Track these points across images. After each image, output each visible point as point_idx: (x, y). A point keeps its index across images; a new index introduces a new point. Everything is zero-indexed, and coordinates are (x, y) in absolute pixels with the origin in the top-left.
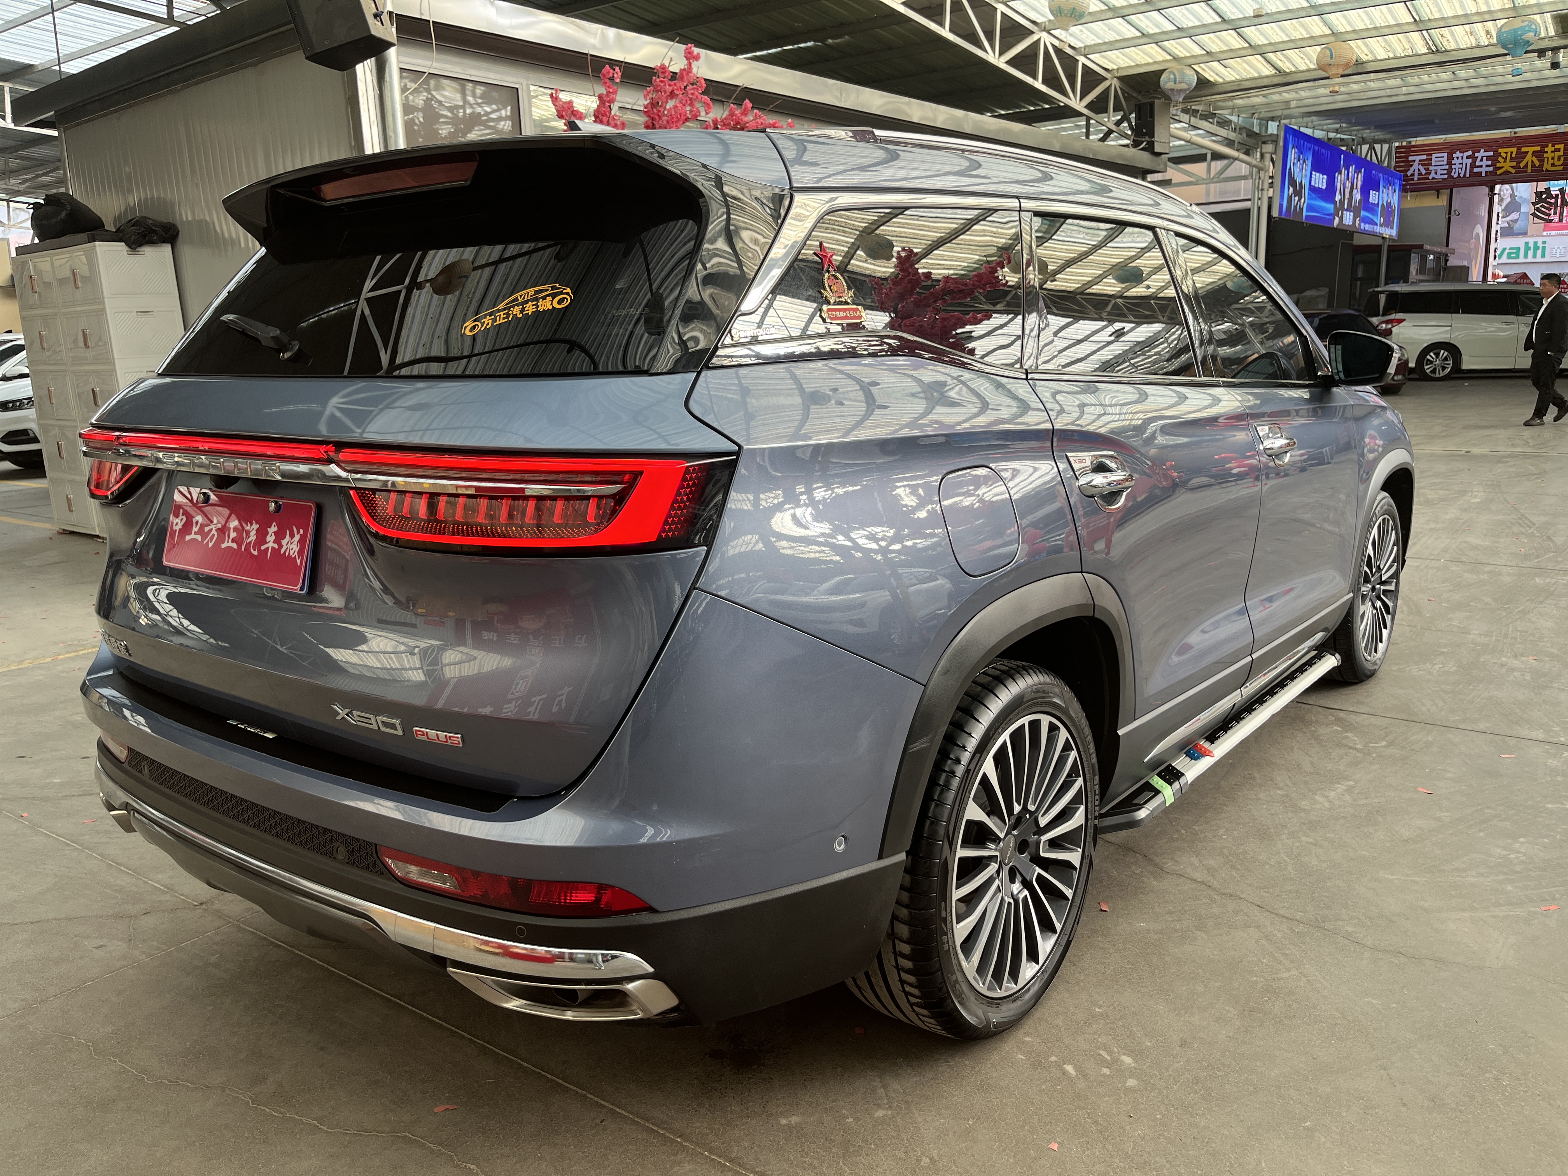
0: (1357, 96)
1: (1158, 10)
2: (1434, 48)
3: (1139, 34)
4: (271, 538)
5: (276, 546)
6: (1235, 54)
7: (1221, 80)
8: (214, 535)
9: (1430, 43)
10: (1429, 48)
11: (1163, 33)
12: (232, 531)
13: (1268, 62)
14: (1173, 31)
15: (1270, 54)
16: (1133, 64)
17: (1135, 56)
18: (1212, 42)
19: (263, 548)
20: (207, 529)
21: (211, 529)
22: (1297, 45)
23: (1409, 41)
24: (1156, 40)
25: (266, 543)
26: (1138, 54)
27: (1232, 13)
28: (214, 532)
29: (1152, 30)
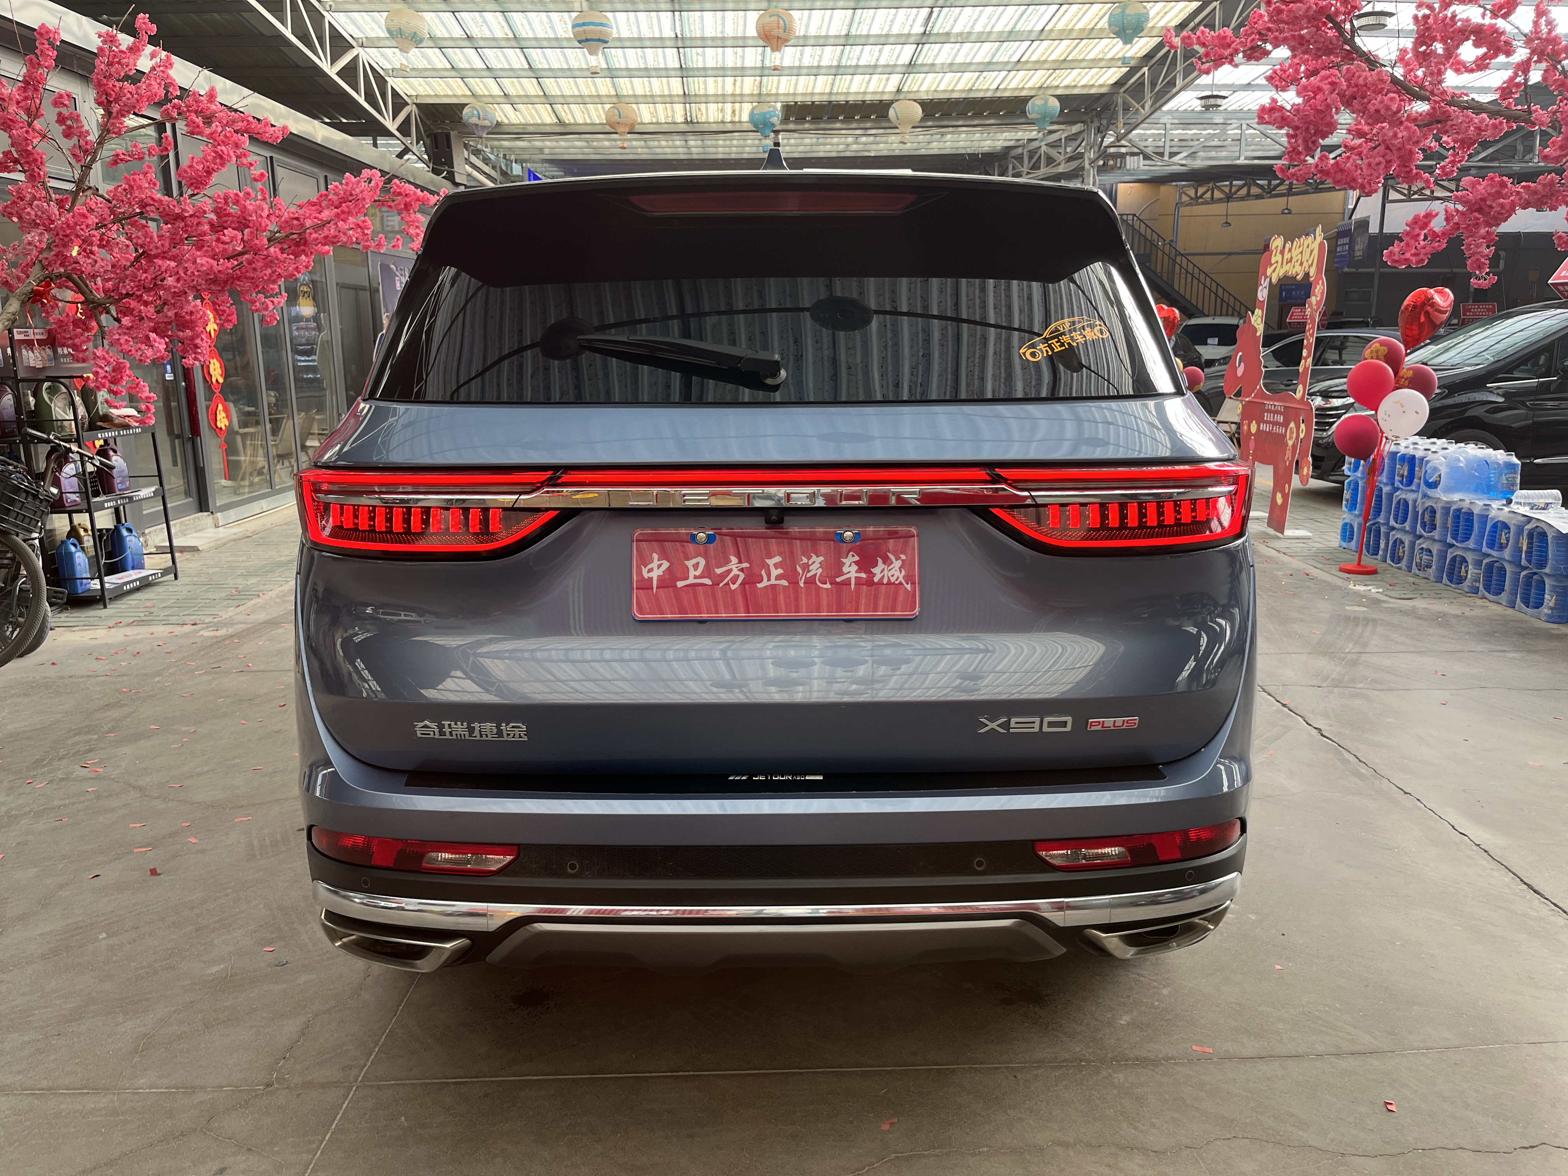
0: (600, 151)
1: (476, 48)
2: (689, 119)
3: (449, 66)
6: (528, 100)
7: (506, 121)
9: (688, 114)
10: (686, 119)
11: (473, 69)
13: (554, 112)
14: (482, 70)
15: (559, 106)
16: (432, 93)
17: (436, 87)
18: (512, 86)
22: (581, 100)
23: (673, 111)
24: (462, 75)
26: (440, 85)
27: (540, 63)
29: (463, 65)
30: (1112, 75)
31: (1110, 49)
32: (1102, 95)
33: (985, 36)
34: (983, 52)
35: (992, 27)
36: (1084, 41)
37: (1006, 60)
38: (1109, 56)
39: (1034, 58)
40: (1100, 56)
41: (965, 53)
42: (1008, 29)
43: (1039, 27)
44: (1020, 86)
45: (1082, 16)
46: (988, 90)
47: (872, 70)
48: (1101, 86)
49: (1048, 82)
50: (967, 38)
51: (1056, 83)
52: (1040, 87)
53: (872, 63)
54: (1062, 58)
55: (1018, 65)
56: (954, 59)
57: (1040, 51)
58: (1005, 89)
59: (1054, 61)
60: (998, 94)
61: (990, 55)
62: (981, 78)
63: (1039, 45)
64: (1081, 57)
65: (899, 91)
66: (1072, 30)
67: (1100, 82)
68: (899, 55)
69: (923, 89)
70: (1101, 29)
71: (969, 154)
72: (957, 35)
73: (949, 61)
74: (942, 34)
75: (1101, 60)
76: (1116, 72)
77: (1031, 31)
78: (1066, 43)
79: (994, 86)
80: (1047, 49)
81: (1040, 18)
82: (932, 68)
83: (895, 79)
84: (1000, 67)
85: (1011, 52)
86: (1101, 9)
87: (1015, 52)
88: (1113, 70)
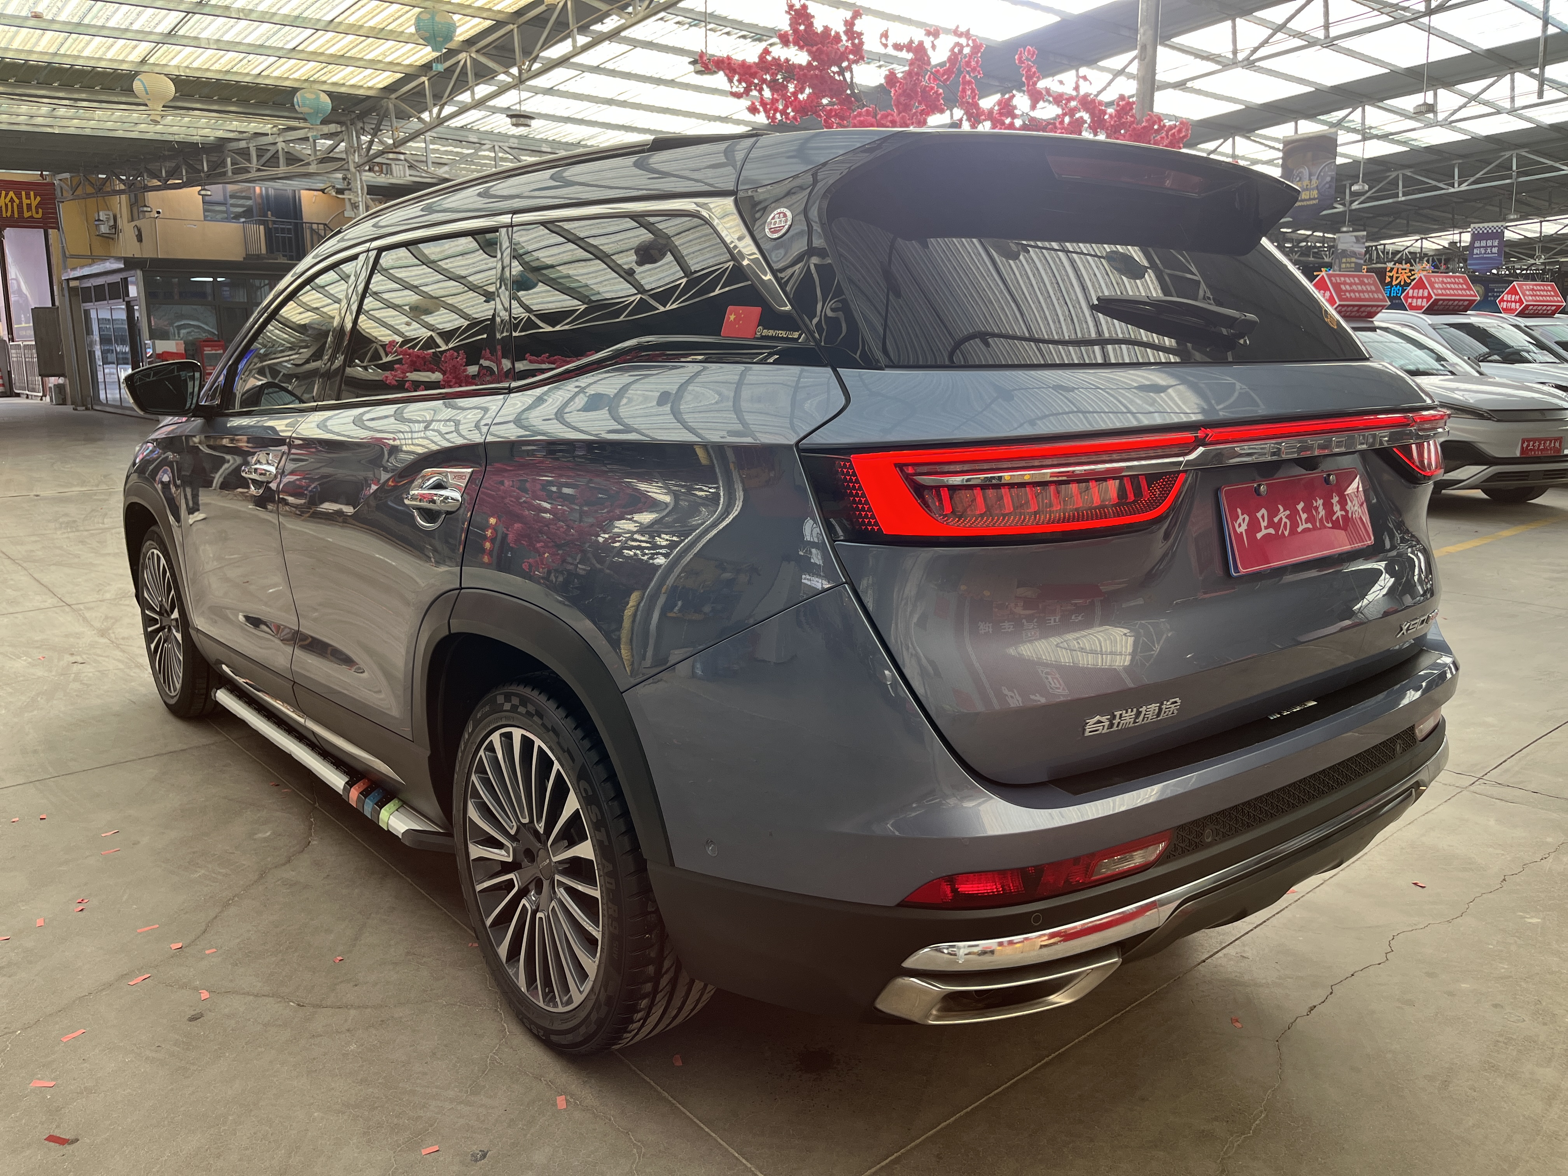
4: (1337, 508)
5: (1343, 513)
8: (1286, 523)
12: (1301, 513)
19: (1334, 518)
20: (1276, 520)
21: (1281, 518)
25: (1335, 513)
28: (1284, 520)
30: (384, 79)
31: (392, 53)
32: (368, 97)
33: (267, 16)
34: (257, 33)
35: (279, 9)
36: (371, 40)
37: (280, 45)
38: (388, 59)
39: (310, 49)
40: (380, 58)
41: (238, 31)
42: (296, 13)
43: (329, 18)
44: (285, 76)
45: (377, 14)
46: (248, 74)
47: (118, 34)
48: (370, 88)
49: (316, 76)
50: (248, 15)
51: (324, 78)
52: (306, 80)
53: (123, 27)
54: (341, 53)
55: (292, 53)
56: (222, 36)
57: (322, 42)
58: (268, 76)
59: (332, 55)
60: (259, 81)
61: (264, 38)
62: (245, 61)
63: (322, 36)
64: (360, 56)
65: (143, 62)
66: (361, 27)
67: (370, 84)
68: (160, 22)
69: (173, 63)
70: (391, 31)
71: (177, 142)
72: (239, 10)
73: (215, 37)
74: (220, 7)
75: (380, 61)
76: (389, 77)
77: (319, 20)
78: (350, 38)
79: (257, 71)
80: (328, 42)
81: (333, 8)
82: (196, 43)
83: (144, 48)
84: (269, 52)
85: (289, 38)
86: (399, 11)
87: (293, 39)
88: (388, 73)
